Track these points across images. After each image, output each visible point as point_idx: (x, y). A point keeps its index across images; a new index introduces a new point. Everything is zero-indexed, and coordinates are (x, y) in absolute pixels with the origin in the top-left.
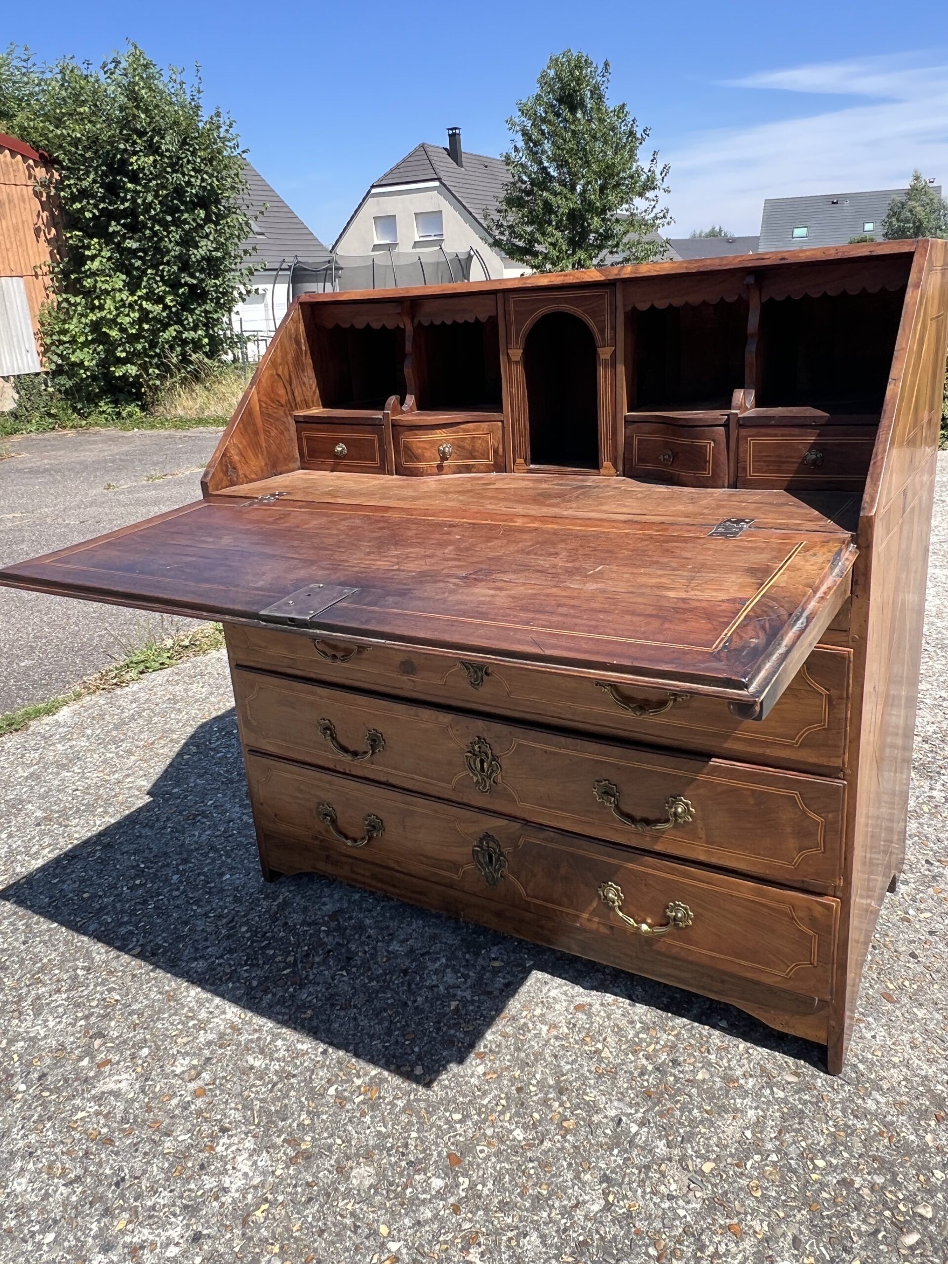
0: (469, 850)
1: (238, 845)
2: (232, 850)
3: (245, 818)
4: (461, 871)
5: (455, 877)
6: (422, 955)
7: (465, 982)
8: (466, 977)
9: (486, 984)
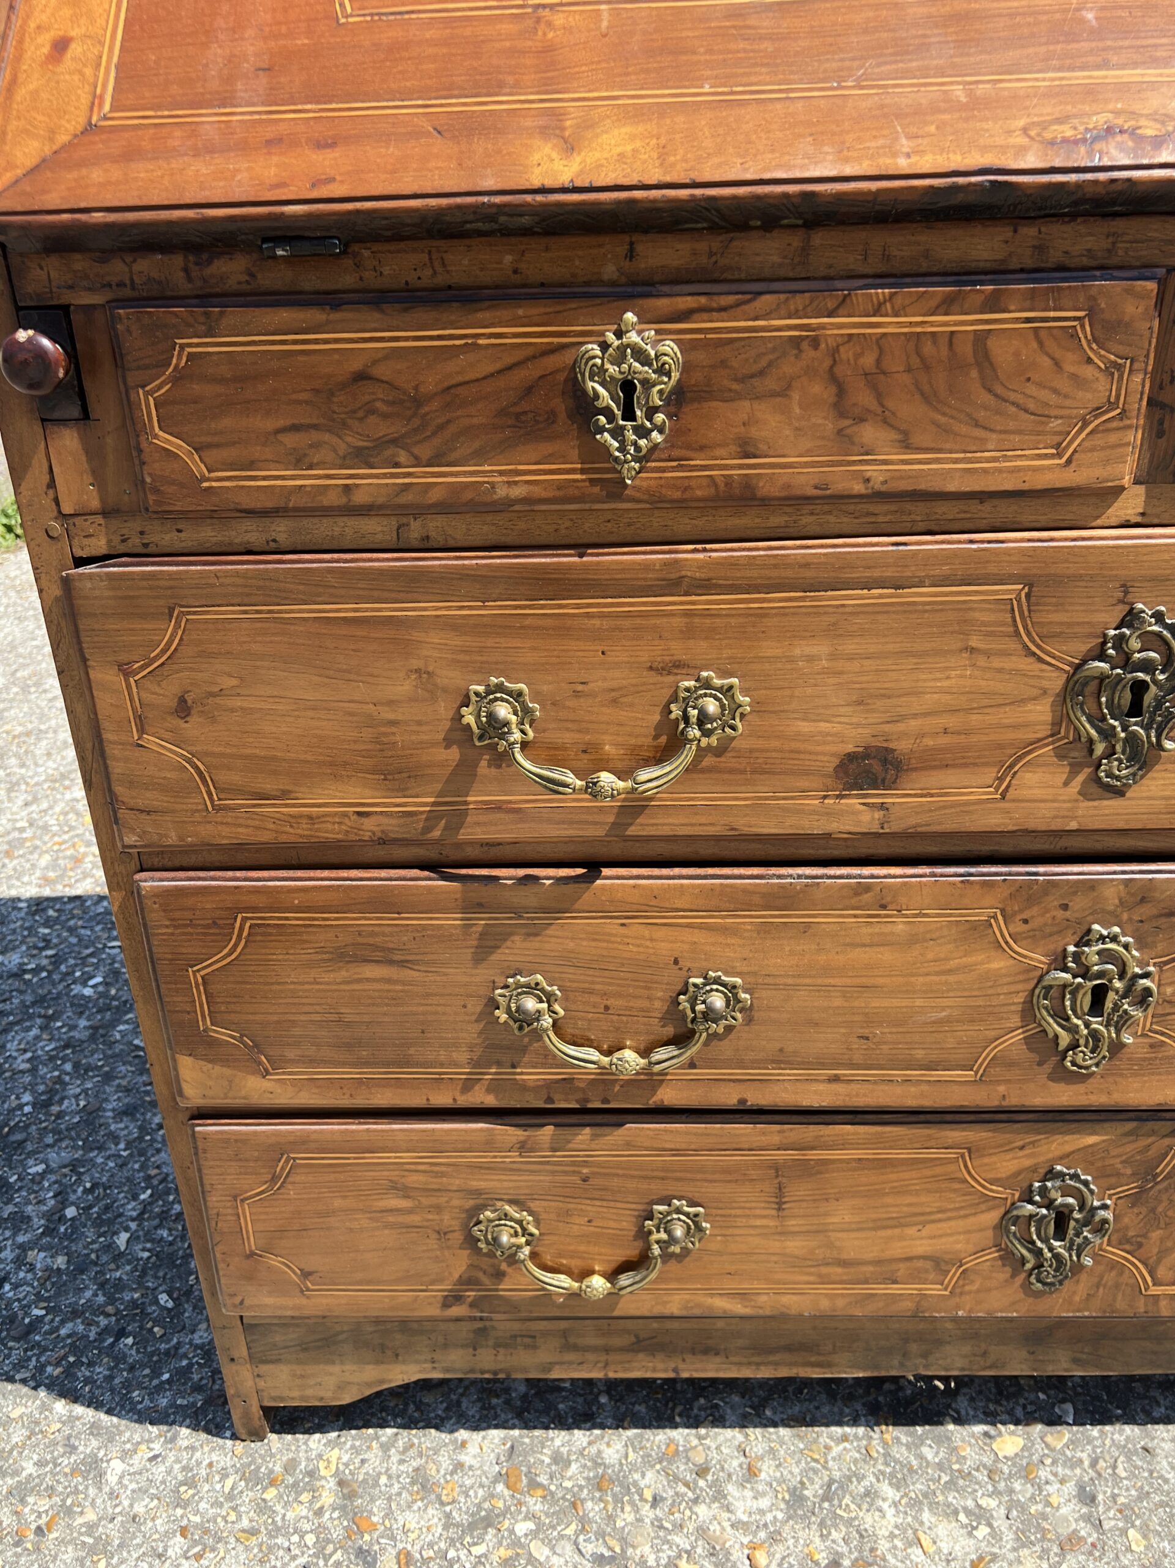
0: (994, 1216)
1: (74, 1349)
2: (69, 1372)
3: (38, 1258)
4: (954, 1274)
5: (934, 1290)
6: (826, 1497)
7: (995, 1535)
8: (980, 1515)
9: (1044, 1517)
